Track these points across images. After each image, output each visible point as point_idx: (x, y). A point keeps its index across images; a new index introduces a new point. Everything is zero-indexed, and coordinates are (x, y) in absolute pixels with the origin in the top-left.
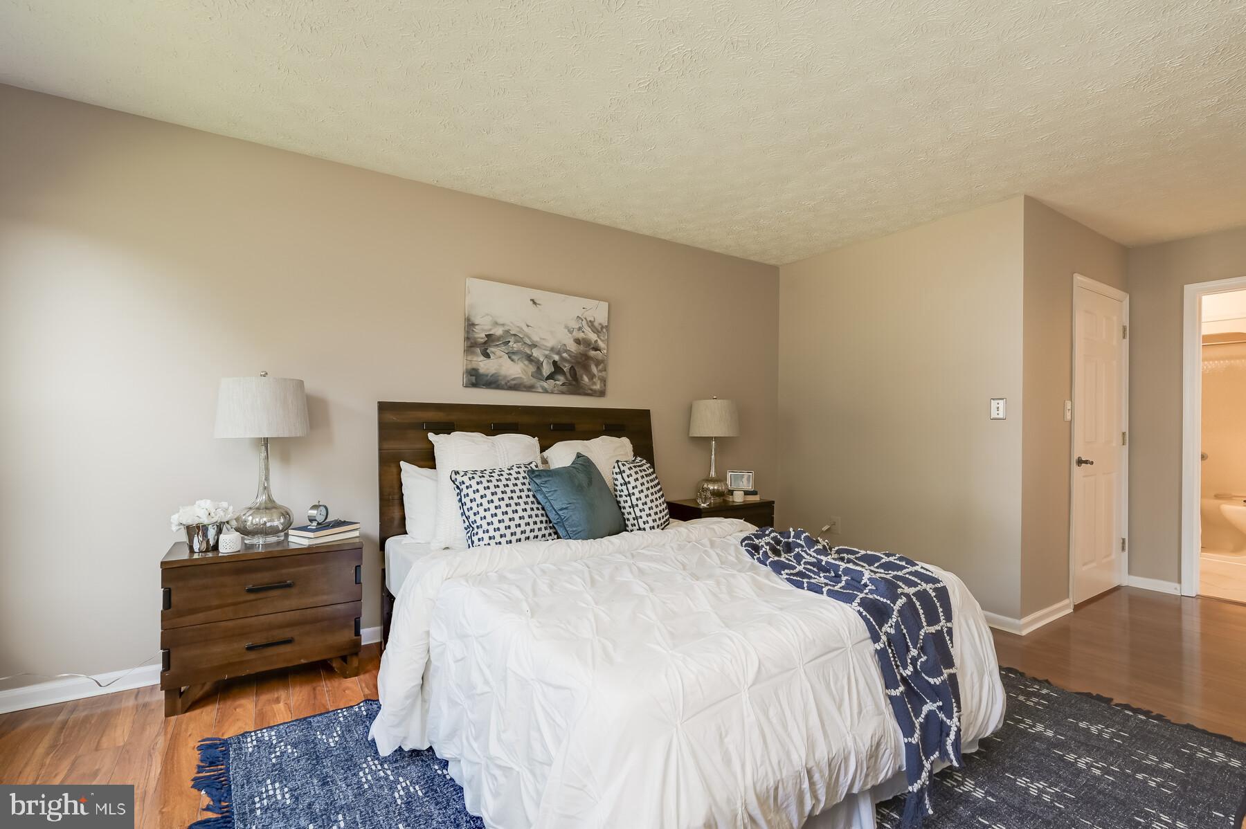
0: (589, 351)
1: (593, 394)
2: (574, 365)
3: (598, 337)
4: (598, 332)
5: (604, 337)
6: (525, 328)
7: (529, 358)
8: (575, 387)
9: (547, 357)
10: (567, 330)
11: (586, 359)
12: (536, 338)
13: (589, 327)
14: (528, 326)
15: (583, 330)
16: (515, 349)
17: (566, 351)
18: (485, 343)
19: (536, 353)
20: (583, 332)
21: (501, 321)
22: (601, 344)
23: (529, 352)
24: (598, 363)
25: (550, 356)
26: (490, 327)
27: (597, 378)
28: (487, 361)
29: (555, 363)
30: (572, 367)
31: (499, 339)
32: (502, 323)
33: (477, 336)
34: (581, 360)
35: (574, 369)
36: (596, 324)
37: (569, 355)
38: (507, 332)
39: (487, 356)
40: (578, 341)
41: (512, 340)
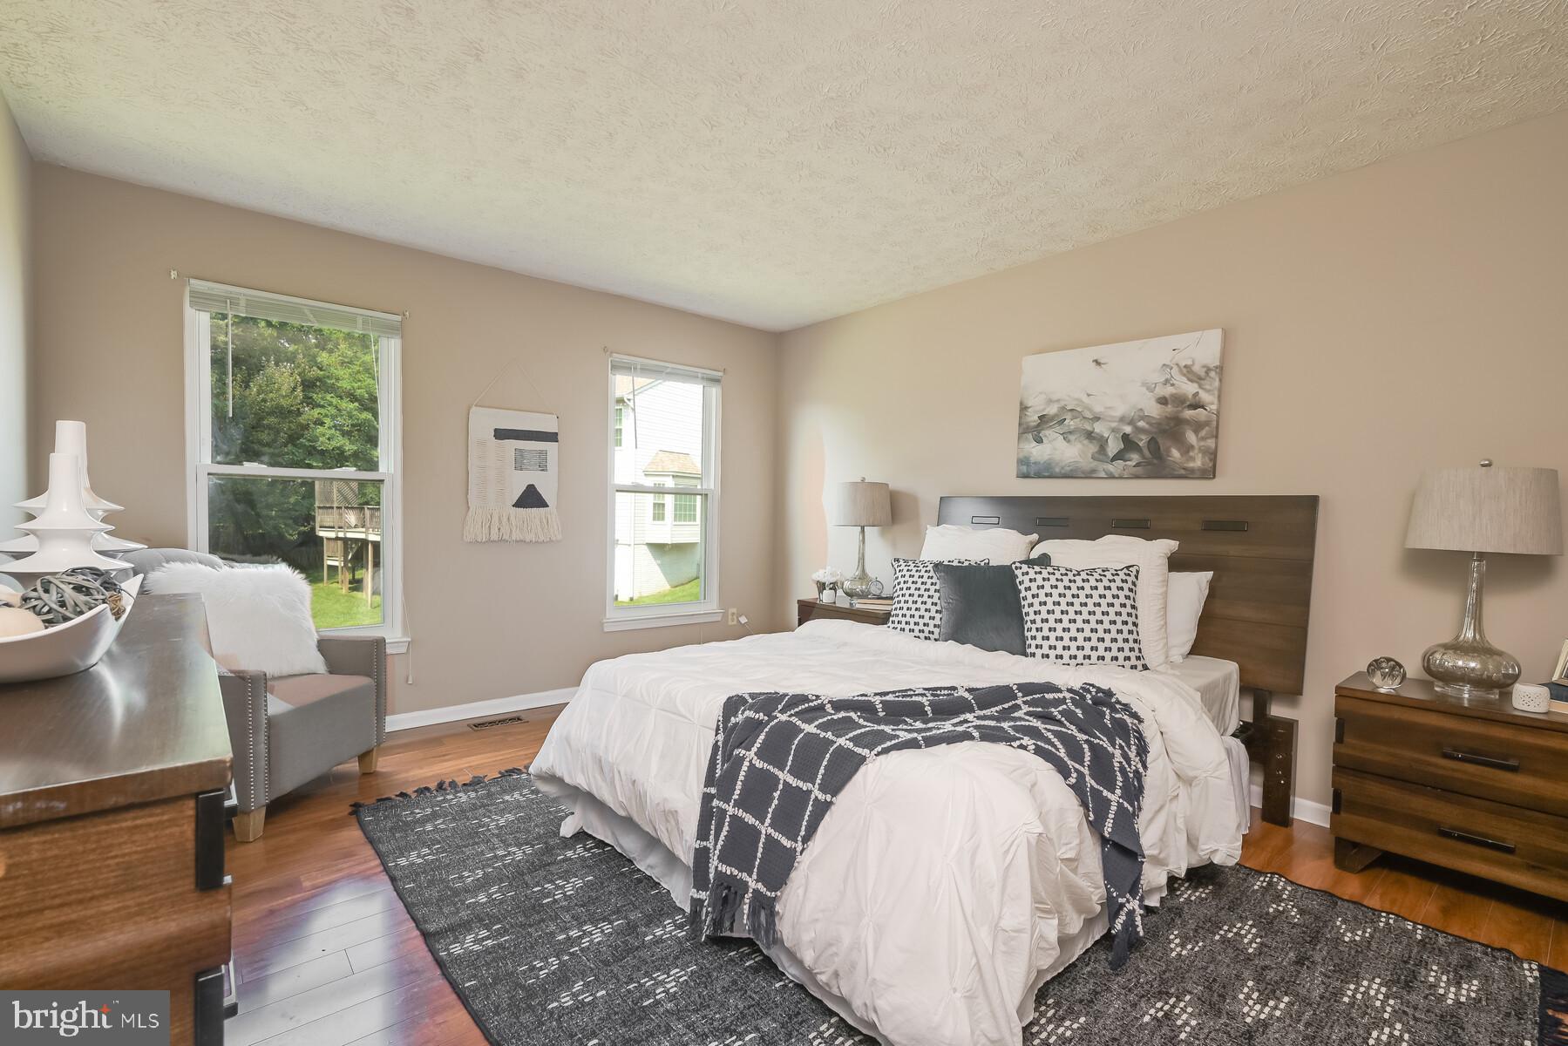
0: (1181, 411)
1: (1188, 474)
2: (1155, 436)
3: (1200, 386)
4: (1201, 379)
5: (1211, 385)
6: (1085, 399)
7: (1090, 435)
8: (1156, 466)
9: (1114, 430)
10: (1144, 389)
11: (1176, 425)
12: (1098, 409)
13: (1184, 375)
14: (1089, 395)
15: (1173, 381)
16: (1072, 427)
17: (1142, 418)
18: (1038, 425)
19: (1099, 428)
20: (1173, 385)
21: (1055, 397)
22: (1205, 397)
23: (1089, 428)
24: (1198, 426)
25: (1119, 429)
26: (1042, 407)
27: (1196, 451)
28: (1040, 447)
29: (1125, 437)
30: (1152, 439)
31: (1052, 418)
32: (1056, 399)
33: (1029, 419)
34: (1167, 427)
35: (1157, 443)
36: (1196, 368)
37: (1147, 423)
38: (1063, 408)
39: (1039, 441)
40: (1163, 401)
41: (1068, 416)
